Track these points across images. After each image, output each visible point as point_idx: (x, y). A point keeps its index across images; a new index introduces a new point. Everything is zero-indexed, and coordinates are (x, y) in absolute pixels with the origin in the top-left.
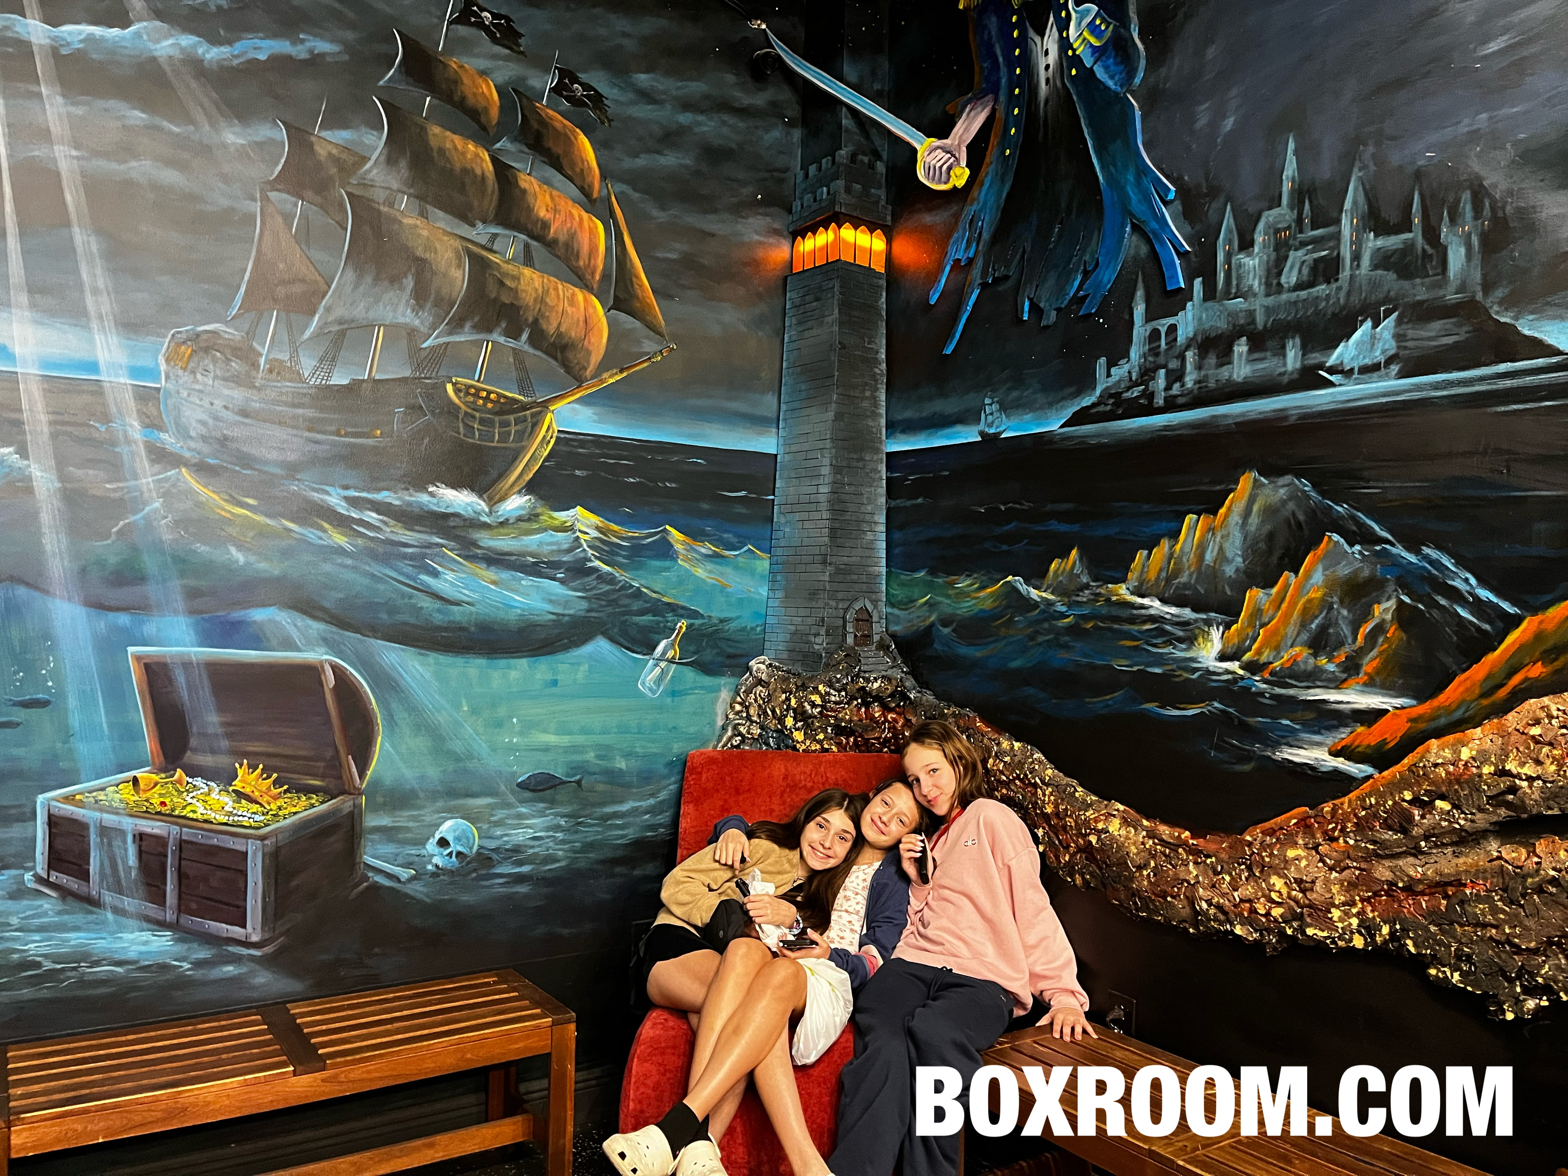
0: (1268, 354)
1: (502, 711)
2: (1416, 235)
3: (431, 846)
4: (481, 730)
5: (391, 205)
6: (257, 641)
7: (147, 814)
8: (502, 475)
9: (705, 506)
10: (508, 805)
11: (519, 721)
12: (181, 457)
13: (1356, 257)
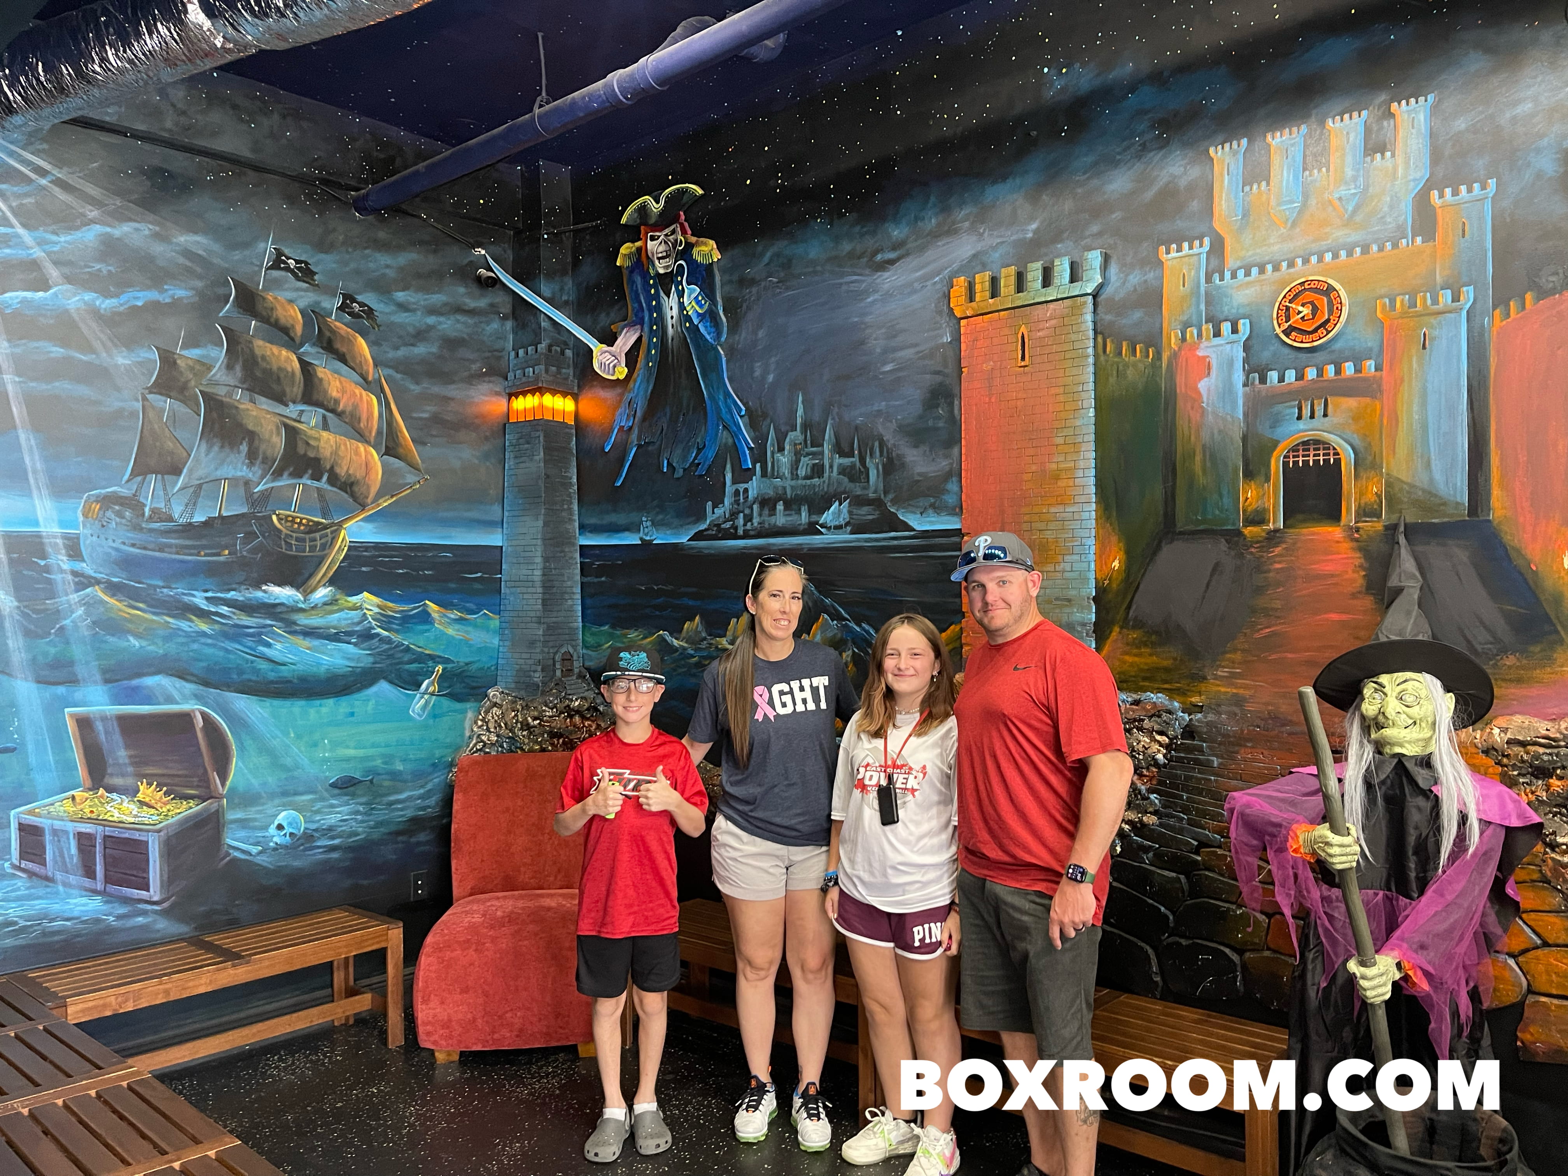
0: (793, 512)
1: (317, 736)
2: (856, 459)
3: (272, 830)
4: (303, 749)
5: (231, 397)
6: (148, 700)
7: (82, 820)
8: (311, 576)
9: (452, 585)
10: (323, 799)
11: (329, 742)
12: (95, 578)
13: (831, 467)
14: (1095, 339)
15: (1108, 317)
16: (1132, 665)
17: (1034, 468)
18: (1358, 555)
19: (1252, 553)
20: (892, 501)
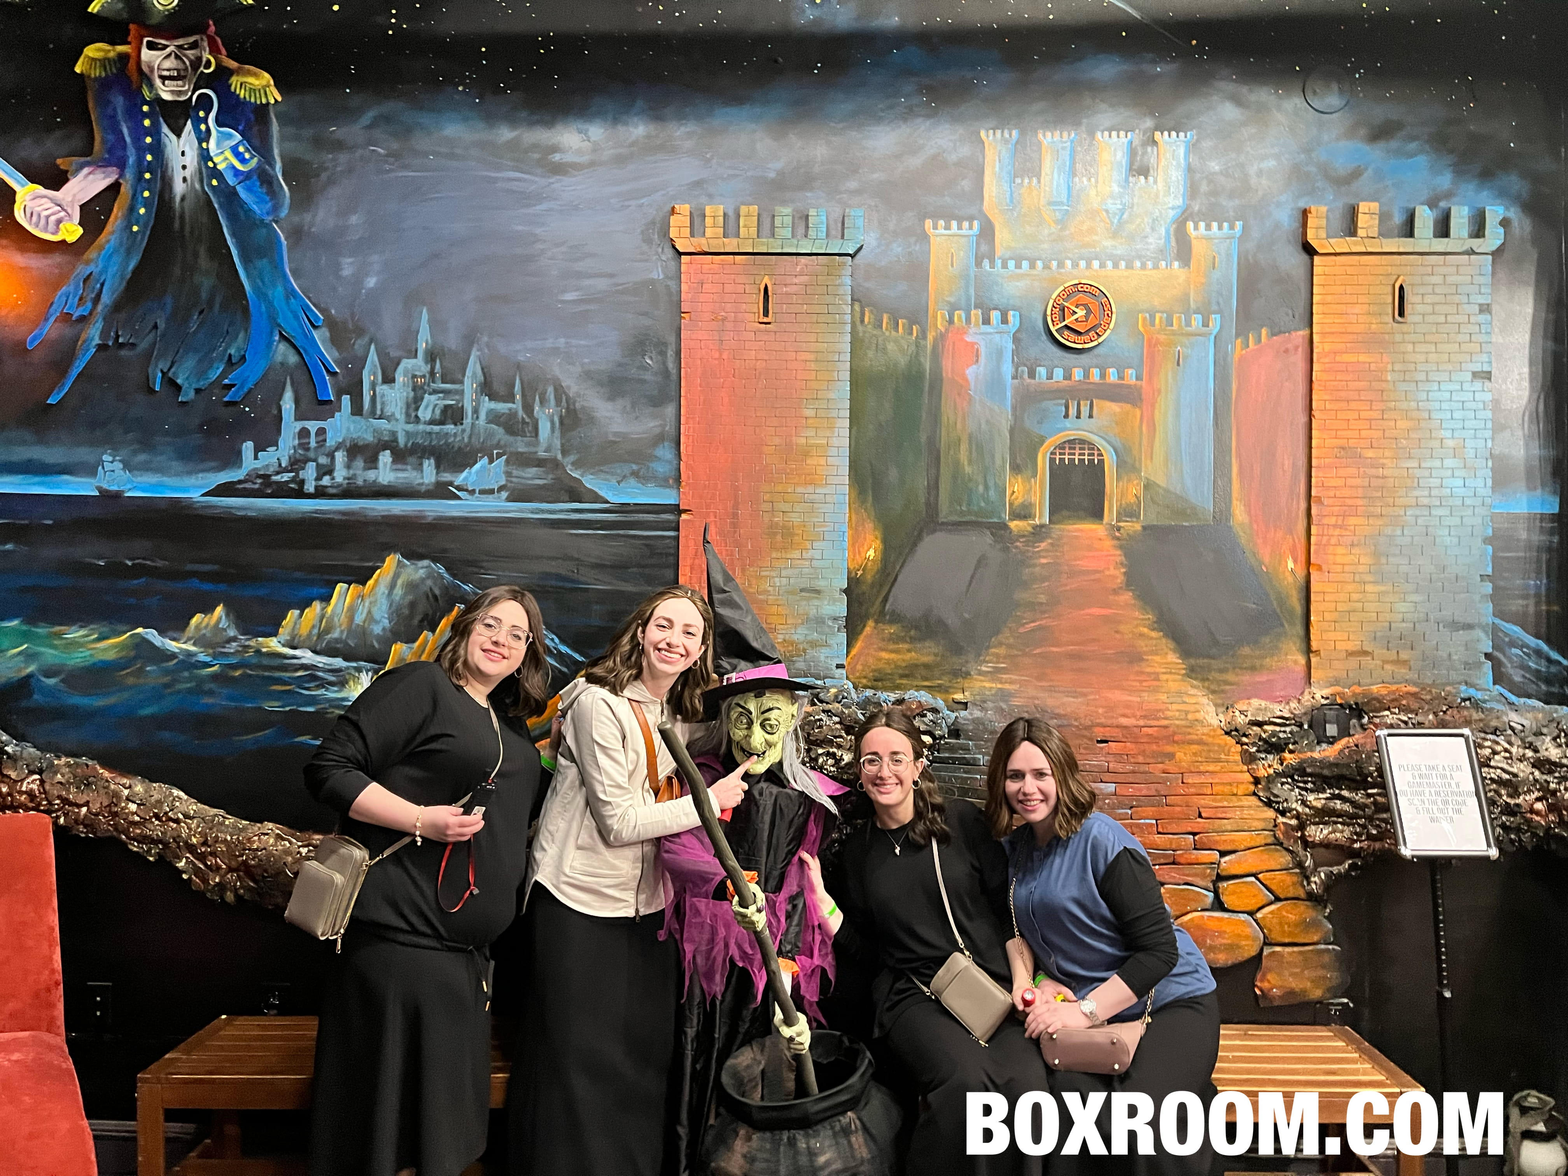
0: (409, 467)
2: (517, 406)
13: (476, 411)
14: (852, 305)
15: (867, 285)
16: (888, 662)
17: (777, 441)
18: (1119, 552)
19: (1017, 547)
20: (573, 464)
